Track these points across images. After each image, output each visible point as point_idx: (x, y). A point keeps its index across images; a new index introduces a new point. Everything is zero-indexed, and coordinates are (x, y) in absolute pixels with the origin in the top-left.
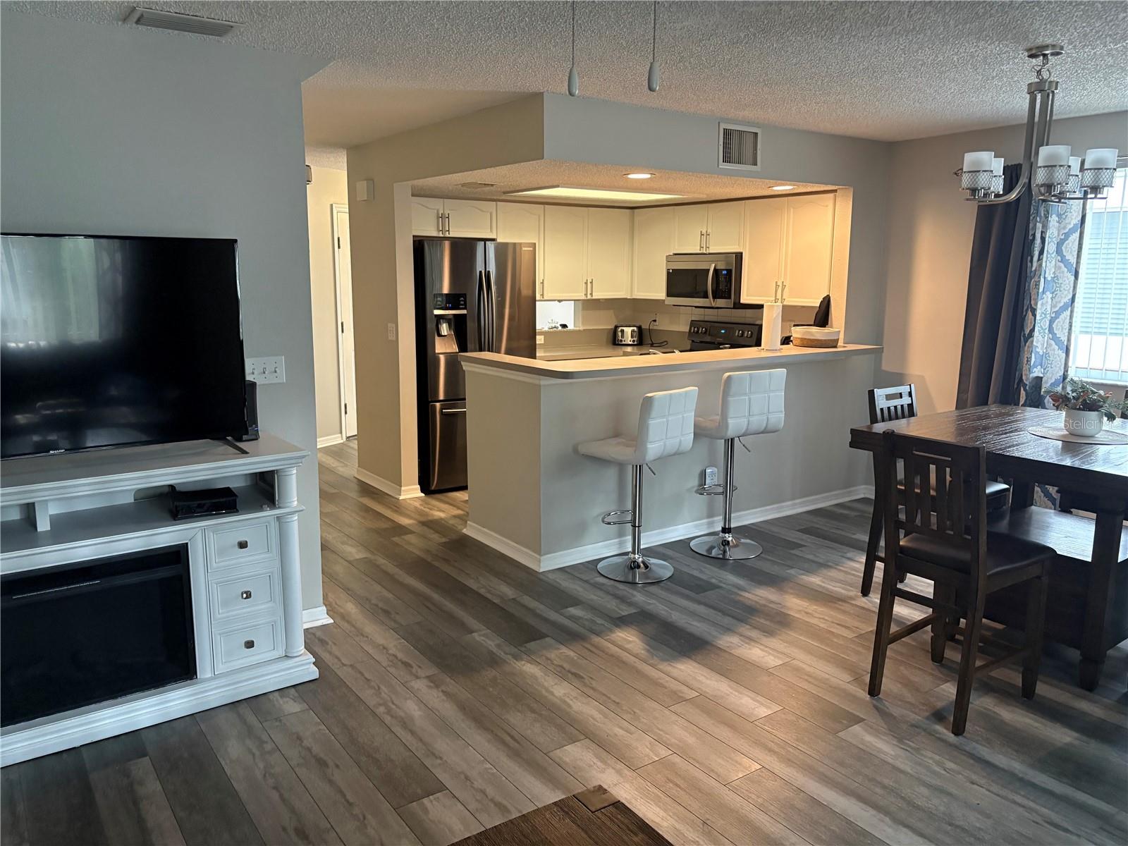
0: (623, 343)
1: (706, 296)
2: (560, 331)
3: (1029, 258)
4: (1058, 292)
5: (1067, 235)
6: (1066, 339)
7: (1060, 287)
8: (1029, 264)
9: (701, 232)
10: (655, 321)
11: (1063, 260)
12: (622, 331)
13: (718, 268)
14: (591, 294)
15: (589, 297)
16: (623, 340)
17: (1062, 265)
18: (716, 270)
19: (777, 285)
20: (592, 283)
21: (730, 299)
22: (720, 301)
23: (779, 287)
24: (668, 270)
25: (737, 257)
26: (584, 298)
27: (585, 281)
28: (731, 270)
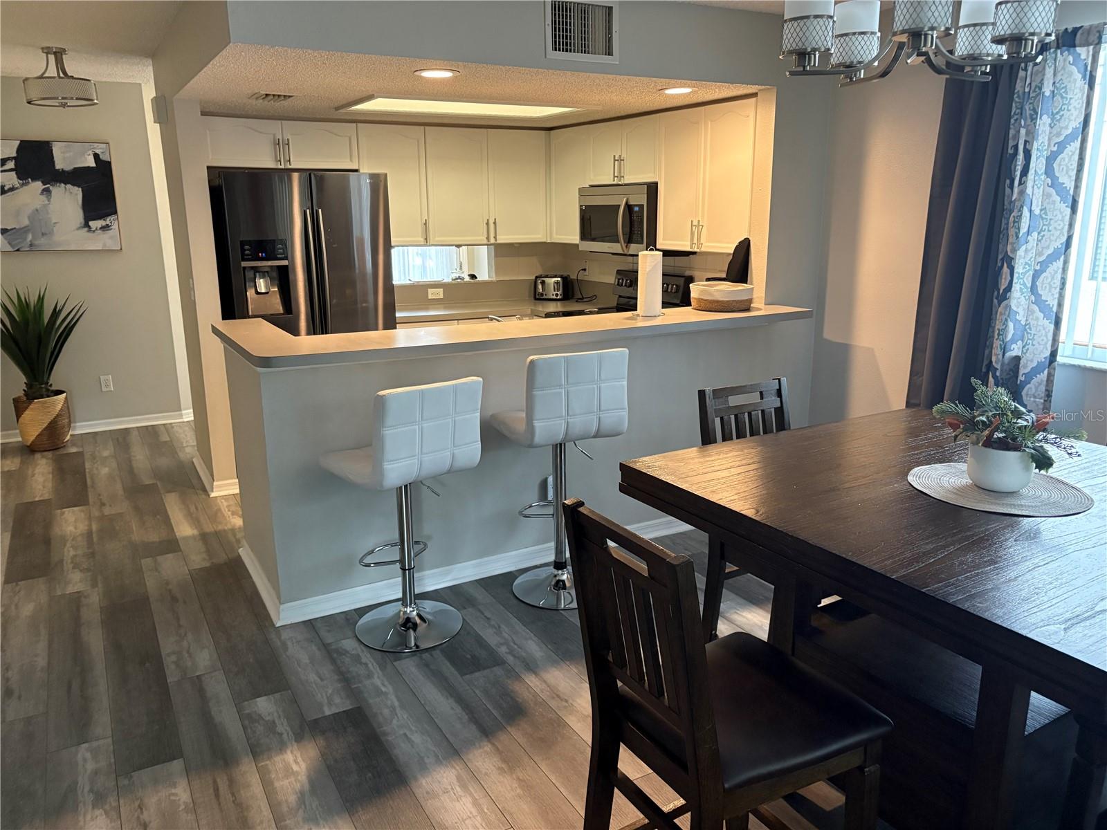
0: (544, 297)
1: (618, 241)
2: (466, 283)
3: (1008, 182)
4: (1045, 233)
5: (1062, 146)
6: (1055, 303)
7: (1049, 224)
8: (1008, 190)
9: (615, 156)
10: (584, 270)
11: (1055, 184)
12: (543, 283)
13: (631, 203)
14: (495, 238)
15: (492, 241)
16: (544, 293)
17: (1052, 191)
19: (692, 226)
20: (495, 223)
21: (643, 244)
22: (633, 246)
23: (696, 228)
24: (581, 206)
25: (652, 189)
26: (485, 242)
27: (485, 221)
28: (643, 205)
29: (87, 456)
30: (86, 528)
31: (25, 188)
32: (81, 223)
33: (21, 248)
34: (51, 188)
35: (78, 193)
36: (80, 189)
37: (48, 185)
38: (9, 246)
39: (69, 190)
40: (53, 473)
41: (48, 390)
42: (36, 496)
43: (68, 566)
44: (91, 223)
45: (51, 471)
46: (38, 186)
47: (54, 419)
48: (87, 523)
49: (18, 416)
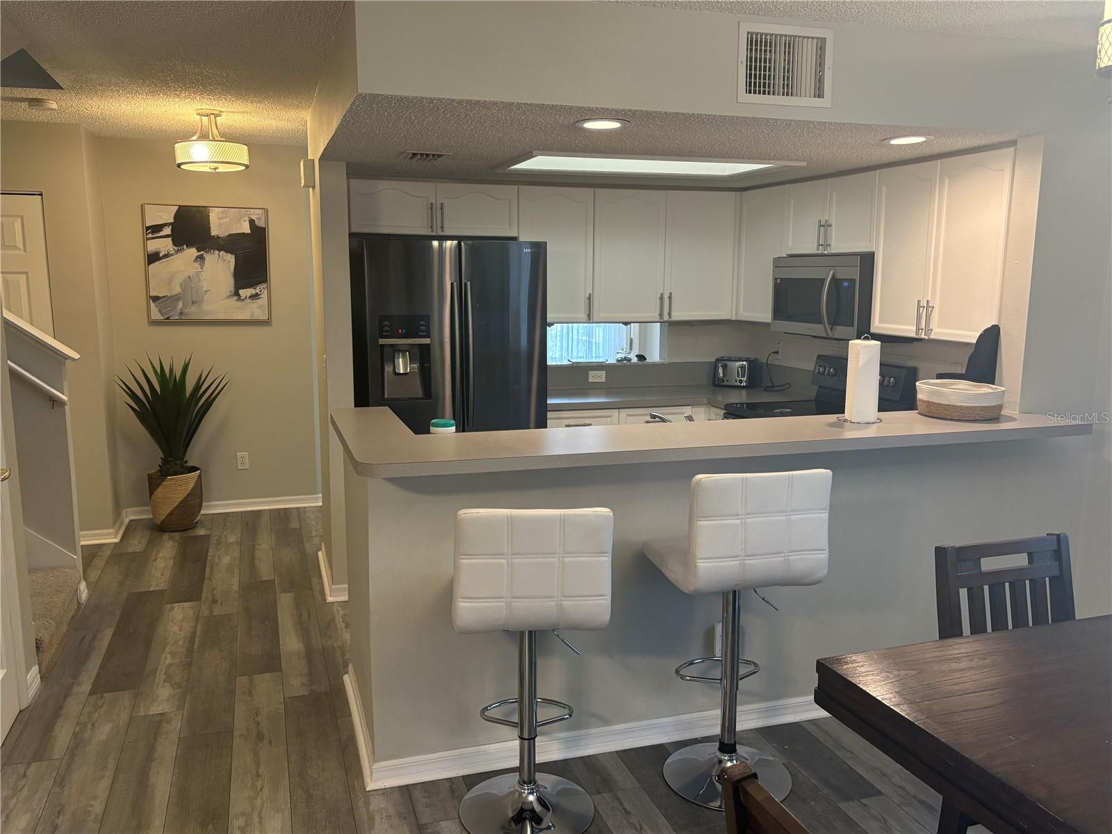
0: (725, 383)
1: (820, 321)
2: (635, 365)
9: (820, 221)
10: (777, 353)
12: (725, 367)
13: (839, 276)
14: (669, 314)
15: (666, 318)
16: (725, 379)
18: (834, 280)
19: (919, 306)
20: (670, 298)
21: (852, 326)
22: (839, 328)
23: (925, 310)
24: (776, 279)
25: (867, 260)
26: (658, 319)
27: (659, 296)
28: (854, 280)
29: (213, 541)
30: (191, 630)
31: (180, 255)
32: (231, 292)
33: (172, 316)
34: (205, 255)
35: (231, 259)
36: (233, 256)
37: (203, 252)
38: (160, 315)
39: (223, 256)
40: (174, 559)
41: (182, 466)
42: (151, 586)
43: (161, 676)
44: (241, 292)
45: (174, 557)
46: (192, 252)
47: (185, 498)
48: (192, 624)
49: (151, 493)
